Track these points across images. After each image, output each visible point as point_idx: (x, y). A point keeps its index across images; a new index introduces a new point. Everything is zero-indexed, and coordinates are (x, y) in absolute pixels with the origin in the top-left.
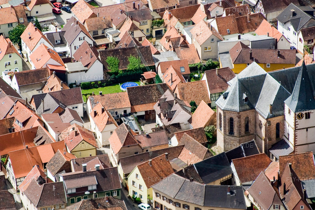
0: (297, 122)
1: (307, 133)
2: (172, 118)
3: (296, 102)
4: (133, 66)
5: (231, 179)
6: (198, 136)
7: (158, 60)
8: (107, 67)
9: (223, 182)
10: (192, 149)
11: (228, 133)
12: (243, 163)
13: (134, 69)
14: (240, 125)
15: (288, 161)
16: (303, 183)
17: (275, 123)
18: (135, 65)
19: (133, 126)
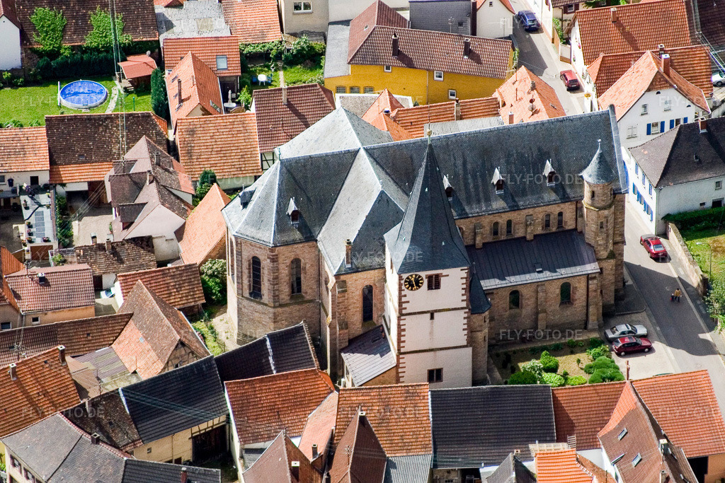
0: (405, 296)
1: (432, 323)
2: (132, 223)
3: (407, 245)
4: (102, 37)
5: (224, 426)
6: (181, 288)
7: (172, 24)
8: (31, 35)
9: (200, 435)
10: (147, 328)
11: (247, 294)
12: (255, 391)
13: (102, 47)
14: (276, 278)
15: (360, 404)
16: (392, 465)
17: (360, 288)
18: (106, 37)
19: (43, 224)
